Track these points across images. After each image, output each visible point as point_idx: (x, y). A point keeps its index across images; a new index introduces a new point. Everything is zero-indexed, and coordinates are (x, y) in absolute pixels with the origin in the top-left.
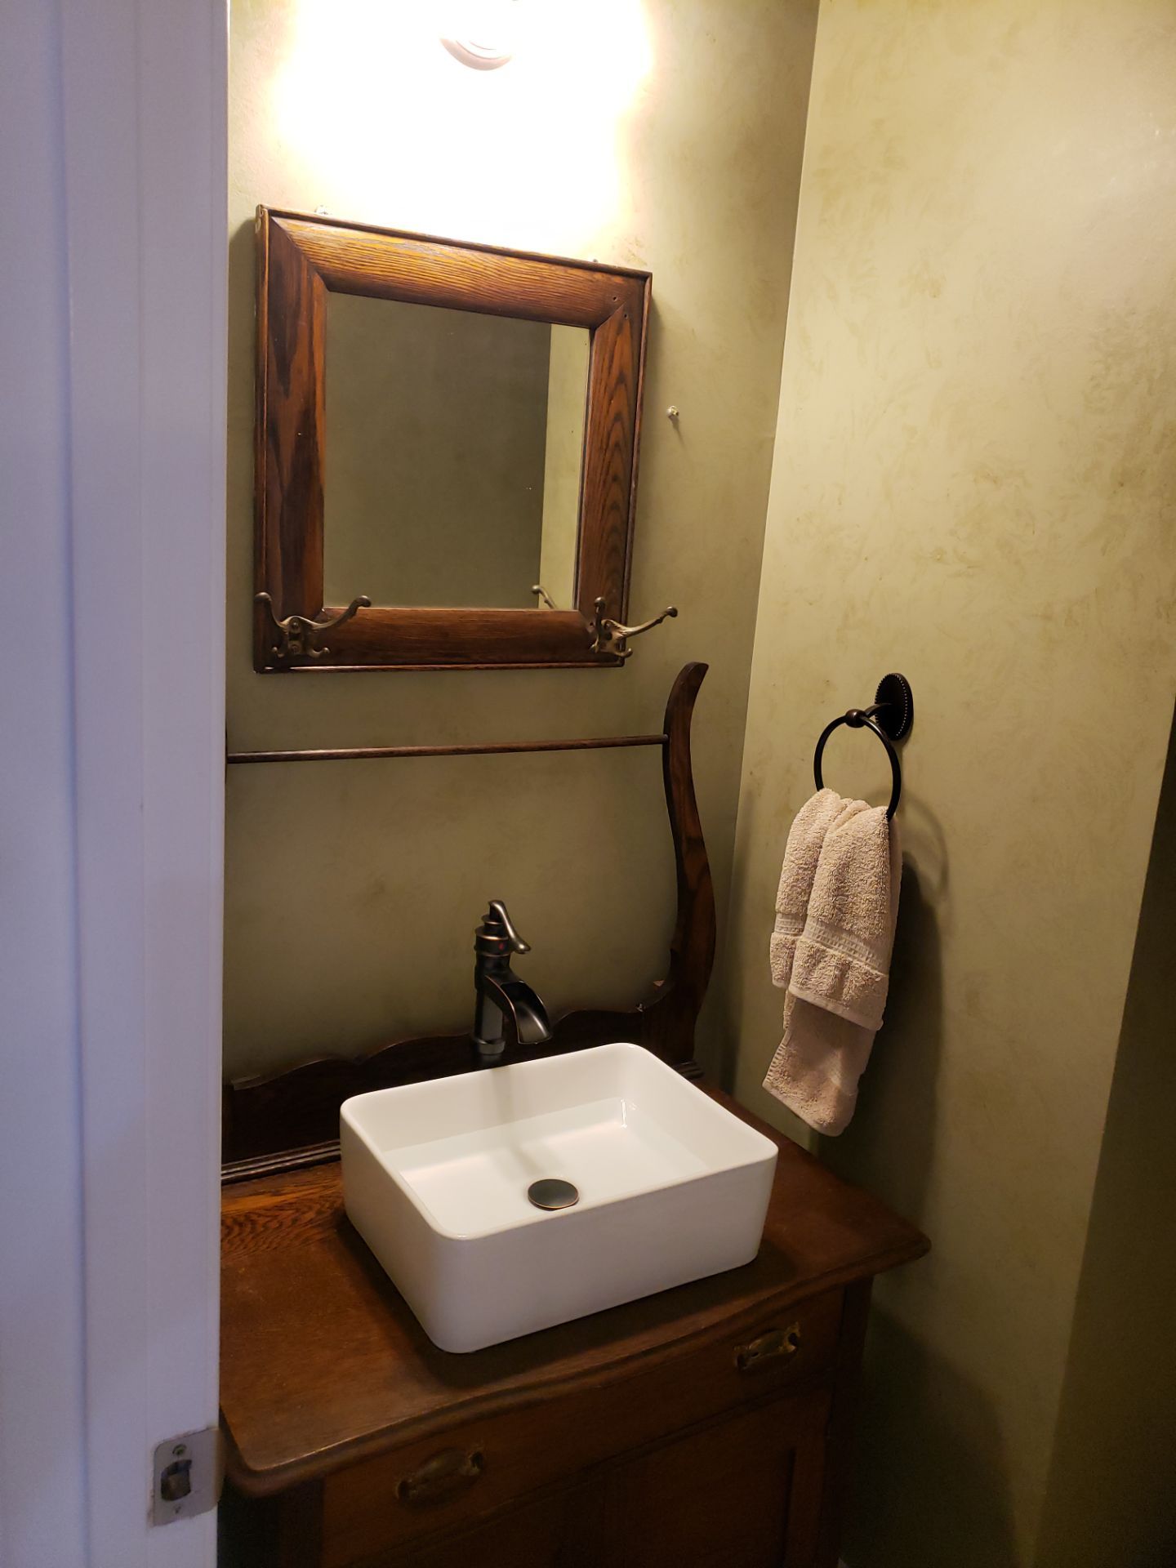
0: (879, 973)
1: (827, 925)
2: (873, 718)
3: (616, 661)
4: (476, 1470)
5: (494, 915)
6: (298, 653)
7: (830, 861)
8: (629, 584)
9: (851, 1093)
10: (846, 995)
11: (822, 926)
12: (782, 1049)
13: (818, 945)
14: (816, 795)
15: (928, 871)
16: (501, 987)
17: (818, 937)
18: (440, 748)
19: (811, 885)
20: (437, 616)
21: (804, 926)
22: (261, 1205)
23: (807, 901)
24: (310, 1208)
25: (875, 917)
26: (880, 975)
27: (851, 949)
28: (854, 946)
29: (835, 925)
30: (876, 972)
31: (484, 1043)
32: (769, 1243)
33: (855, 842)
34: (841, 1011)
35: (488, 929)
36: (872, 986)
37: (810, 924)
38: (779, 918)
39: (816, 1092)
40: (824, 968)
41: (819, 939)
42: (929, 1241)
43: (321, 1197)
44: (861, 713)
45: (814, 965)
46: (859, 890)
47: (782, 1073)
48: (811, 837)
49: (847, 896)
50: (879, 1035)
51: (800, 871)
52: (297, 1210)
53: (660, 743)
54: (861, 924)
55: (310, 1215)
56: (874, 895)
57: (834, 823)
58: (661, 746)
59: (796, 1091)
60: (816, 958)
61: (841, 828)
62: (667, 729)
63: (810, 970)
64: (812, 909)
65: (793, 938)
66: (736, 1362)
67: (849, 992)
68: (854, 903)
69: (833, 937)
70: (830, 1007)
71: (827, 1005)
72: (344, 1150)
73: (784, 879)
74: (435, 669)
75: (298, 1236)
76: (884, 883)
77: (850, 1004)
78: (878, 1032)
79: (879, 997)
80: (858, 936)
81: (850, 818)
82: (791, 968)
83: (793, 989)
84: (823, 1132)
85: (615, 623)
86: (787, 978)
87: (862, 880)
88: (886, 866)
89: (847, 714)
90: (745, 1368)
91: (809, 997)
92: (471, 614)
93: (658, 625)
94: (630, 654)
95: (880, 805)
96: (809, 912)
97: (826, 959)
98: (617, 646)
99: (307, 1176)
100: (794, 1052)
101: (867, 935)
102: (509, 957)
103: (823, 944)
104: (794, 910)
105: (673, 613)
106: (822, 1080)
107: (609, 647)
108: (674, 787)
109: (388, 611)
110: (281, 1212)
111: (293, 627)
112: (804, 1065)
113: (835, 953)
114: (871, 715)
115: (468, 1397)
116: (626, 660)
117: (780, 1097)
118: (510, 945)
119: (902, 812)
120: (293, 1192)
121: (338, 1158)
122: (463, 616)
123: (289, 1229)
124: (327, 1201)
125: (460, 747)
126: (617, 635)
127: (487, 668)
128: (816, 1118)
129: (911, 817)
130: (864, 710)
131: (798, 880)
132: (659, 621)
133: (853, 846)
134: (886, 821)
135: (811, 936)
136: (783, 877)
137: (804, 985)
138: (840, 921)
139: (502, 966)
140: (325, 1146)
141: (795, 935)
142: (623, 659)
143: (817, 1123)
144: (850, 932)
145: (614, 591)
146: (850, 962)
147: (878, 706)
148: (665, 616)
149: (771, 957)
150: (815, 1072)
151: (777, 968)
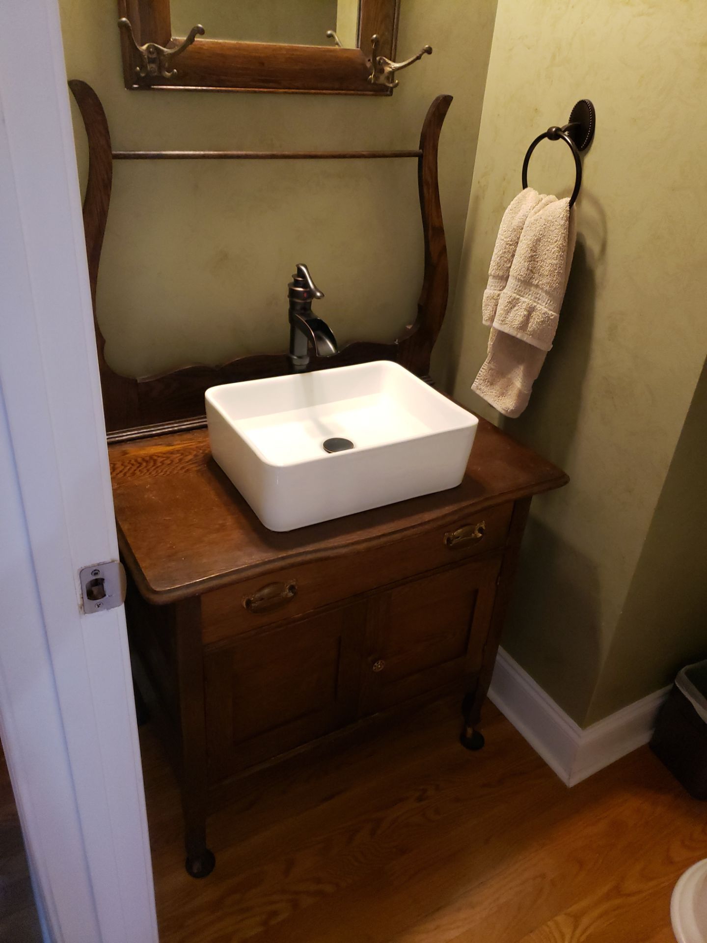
0: (553, 313)
1: (522, 282)
2: (566, 133)
3: (387, 91)
4: (291, 594)
5: (300, 273)
6: (155, 74)
7: (528, 238)
8: (397, 28)
9: (528, 392)
10: (530, 328)
11: (518, 282)
12: (485, 366)
13: (515, 295)
14: (522, 192)
15: (592, 244)
16: (305, 321)
17: (515, 290)
18: (261, 153)
19: (513, 256)
20: (256, 49)
21: (506, 284)
22: (160, 451)
23: (510, 267)
24: (190, 453)
25: (554, 275)
26: (554, 314)
27: (536, 298)
28: (539, 295)
29: (527, 283)
30: (551, 312)
31: (295, 357)
32: (468, 476)
33: (546, 224)
34: (527, 338)
35: (296, 283)
36: (547, 321)
37: (511, 280)
38: (490, 280)
39: (505, 391)
40: (517, 310)
41: (516, 291)
42: (568, 477)
43: (197, 447)
44: (558, 129)
45: (511, 308)
46: (546, 257)
47: (484, 380)
48: (516, 222)
49: (537, 262)
50: (550, 354)
51: (507, 246)
52: (182, 454)
53: (416, 156)
54: (544, 281)
55: (190, 457)
56: (555, 260)
57: (532, 211)
58: (417, 159)
59: (492, 391)
60: (513, 303)
61: (537, 214)
62: (422, 146)
63: (508, 312)
64: (512, 272)
65: (499, 292)
66: (446, 542)
67: (532, 325)
68: (541, 266)
69: (525, 289)
70: (519, 336)
71: (517, 334)
72: (209, 420)
73: (496, 252)
74: (255, 92)
75: (183, 468)
76: (563, 252)
77: (533, 334)
78: (548, 352)
79: (551, 329)
80: (542, 289)
81: (543, 208)
82: (495, 313)
83: (496, 324)
84: (507, 415)
85: (386, 60)
86: (492, 319)
87: (548, 250)
88: (565, 240)
89: (549, 130)
90: (451, 545)
91: (506, 329)
92: (281, 48)
93: (418, 61)
94: (397, 84)
95: (565, 197)
96: (510, 274)
97: (519, 304)
98: (388, 78)
99: (188, 436)
100: (492, 367)
101: (547, 288)
102: (311, 302)
103: (518, 294)
104: (501, 274)
105: (429, 51)
106: (510, 383)
107: (382, 79)
108: (425, 191)
109: (220, 43)
110: (172, 455)
111: (150, 52)
112: (500, 374)
113: (526, 301)
114: (564, 131)
115: (285, 555)
116: (394, 89)
117: (482, 395)
118: (311, 294)
119: (579, 204)
120: (179, 444)
121: (206, 427)
122: (275, 49)
123: (177, 465)
124: (200, 449)
125: (275, 153)
126: (388, 69)
127: (293, 93)
128: (504, 407)
129: (586, 207)
130: (561, 127)
131: (505, 252)
132: (418, 58)
133: (544, 226)
134: (568, 208)
135: (511, 289)
136: (496, 251)
137: (503, 322)
138: (531, 278)
139: (306, 309)
140: (199, 419)
141: (500, 290)
142: (392, 88)
143: (504, 410)
144: (537, 286)
145: (387, 33)
146: (535, 306)
147: (570, 124)
148: (423, 53)
149: (483, 305)
150: (505, 379)
151: (486, 313)
